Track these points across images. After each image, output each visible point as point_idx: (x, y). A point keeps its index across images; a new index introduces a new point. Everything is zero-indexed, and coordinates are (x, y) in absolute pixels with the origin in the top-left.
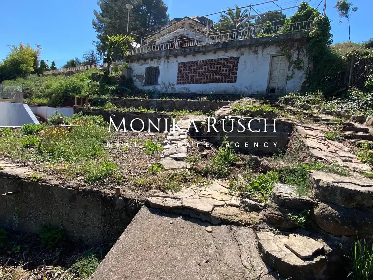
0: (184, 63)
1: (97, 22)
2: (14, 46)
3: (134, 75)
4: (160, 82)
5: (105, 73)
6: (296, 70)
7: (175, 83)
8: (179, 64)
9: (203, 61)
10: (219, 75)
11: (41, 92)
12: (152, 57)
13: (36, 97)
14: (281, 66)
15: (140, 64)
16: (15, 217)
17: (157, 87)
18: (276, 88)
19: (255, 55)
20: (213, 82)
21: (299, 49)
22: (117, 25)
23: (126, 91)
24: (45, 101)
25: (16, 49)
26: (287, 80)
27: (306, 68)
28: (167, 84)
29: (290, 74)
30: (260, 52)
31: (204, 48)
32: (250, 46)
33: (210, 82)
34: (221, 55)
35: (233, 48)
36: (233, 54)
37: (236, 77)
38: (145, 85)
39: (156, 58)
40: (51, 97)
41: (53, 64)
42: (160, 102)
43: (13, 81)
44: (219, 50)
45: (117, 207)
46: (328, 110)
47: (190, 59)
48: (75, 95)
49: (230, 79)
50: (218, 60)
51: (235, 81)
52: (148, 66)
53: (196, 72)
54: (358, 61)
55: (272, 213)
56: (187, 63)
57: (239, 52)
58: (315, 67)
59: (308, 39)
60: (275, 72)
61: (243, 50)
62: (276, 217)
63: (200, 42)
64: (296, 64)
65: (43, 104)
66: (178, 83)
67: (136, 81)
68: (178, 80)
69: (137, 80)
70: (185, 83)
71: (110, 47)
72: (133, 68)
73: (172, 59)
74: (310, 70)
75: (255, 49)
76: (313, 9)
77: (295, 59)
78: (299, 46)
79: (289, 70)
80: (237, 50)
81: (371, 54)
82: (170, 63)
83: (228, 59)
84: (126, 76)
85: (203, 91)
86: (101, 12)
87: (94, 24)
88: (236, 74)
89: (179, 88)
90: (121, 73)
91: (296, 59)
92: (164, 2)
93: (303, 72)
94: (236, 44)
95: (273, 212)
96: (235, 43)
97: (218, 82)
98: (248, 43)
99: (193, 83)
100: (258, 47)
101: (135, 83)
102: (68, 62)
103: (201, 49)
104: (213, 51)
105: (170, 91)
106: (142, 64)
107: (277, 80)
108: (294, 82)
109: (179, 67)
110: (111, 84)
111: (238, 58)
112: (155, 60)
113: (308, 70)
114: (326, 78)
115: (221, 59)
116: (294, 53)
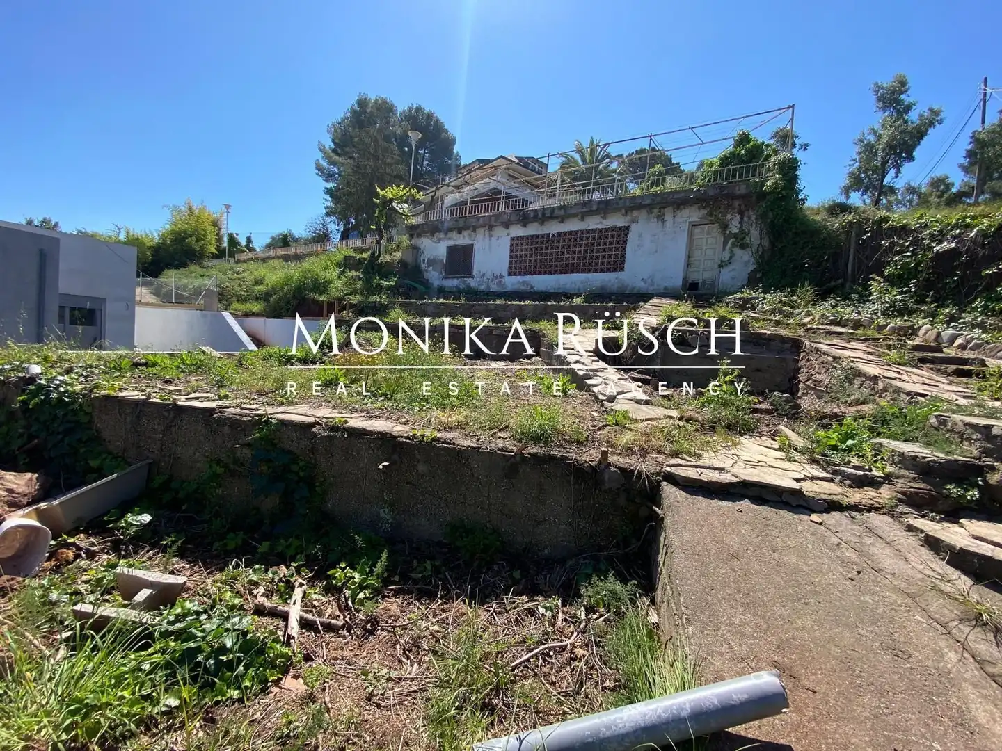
0: (522, 238)
1: (325, 164)
2: (175, 207)
3: (424, 260)
4: (475, 272)
5: (373, 254)
6: (737, 251)
7: (505, 273)
8: (512, 239)
9: (559, 234)
10: (591, 258)
11: (247, 291)
12: (461, 226)
13: (238, 301)
14: (709, 242)
15: (435, 239)
16: (384, 511)
17: (469, 281)
18: (700, 281)
19: (660, 223)
20: (578, 272)
21: (741, 213)
22: (369, 170)
23: (415, 288)
24: (256, 307)
25: (180, 212)
26: (721, 266)
27: (755, 247)
28: (489, 275)
29: (727, 255)
30: (668, 217)
31: (562, 210)
32: (650, 207)
33: (572, 272)
34: (594, 223)
35: (618, 210)
36: (617, 220)
37: (623, 262)
38: (446, 278)
39: (468, 228)
40: (266, 300)
41: (249, 240)
42: (493, 307)
43: (182, 270)
44: (591, 213)
45: (607, 486)
46: (832, 318)
47: (533, 230)
48: (316, 297)
49: (612, 266)
50: (588, 231)
51: (622, 269)
52: (452, 243)
53: (546, 254)
54: (867, 232)
55: (911, 487)
56: (527, 237)
57: (628, 218)
58: (772, 244)
59: (762, 195)
60: (697, 254)
61: (635, 213)
62: (923, 493)
63: (531, 203)
64: (737, 238)
65: (254, 313)
66: (510, 274)
67: (427, 271)
68: (510, 268)
69: (430, 268)
70: (525, 274)
71: (381, 208)
72: (422, 247)
73: (499, 231)
74: (763, 250)
75: (660, 212)
76: (764, 143)
77: (735, 231)
78: (742, 207)
79: (724, 249)
80: (626, 214)
81: (893, 221)
82: (493, 239)
83: (607, 230)
84: (409, 259)
85: (559, 289)
86: (333, 146)
87: (319, 168)
88: (623, 256)
89: (512, 282)
90: (398, 255)
91: (737, 231)
92: (449, 130)
93: (750, 253)
94: (625, 202)
95: (912, 484)
96: (622, 201)
97: (589, 271)
98: (648, 202)
99: (540, 273)
100: (664, 208)
101: (425, 273)
102: (273, 238)
103: (557, 212)
104: (580, 217)
105: (494, 288)
106: (439, 240)
107: (701, 267)
108: (733, 270)
109: (512, 245)
110: (385, 276)
111: (627, 228)
112: (465, 233)
113: (761, 249)
114: (806, 263)
115: (594, 231)
116: (732, 219)
